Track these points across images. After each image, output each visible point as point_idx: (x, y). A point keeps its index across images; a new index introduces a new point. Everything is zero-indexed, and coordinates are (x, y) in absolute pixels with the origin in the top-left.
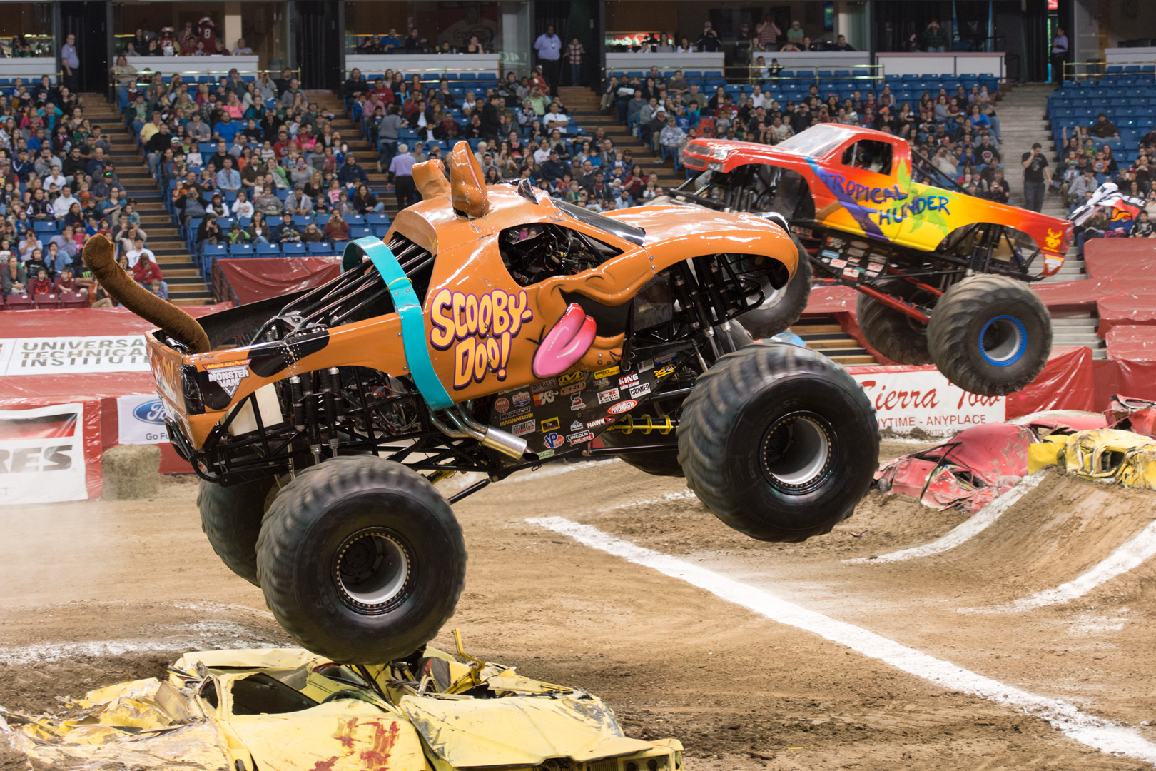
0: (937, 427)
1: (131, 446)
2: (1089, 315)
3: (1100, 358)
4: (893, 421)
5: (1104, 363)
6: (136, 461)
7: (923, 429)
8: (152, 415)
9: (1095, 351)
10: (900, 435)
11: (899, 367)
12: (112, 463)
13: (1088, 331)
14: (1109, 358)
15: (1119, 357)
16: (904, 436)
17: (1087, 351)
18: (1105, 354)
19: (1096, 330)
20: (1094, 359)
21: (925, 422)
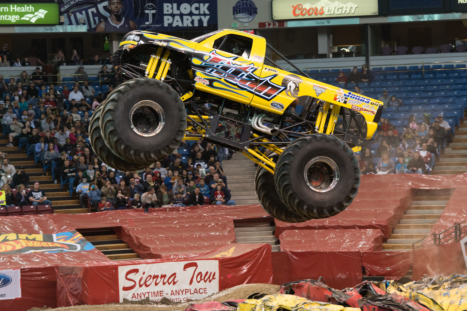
0: (177, 296)
2: (269, 224)
3: (276, 251)
4: (150, 294)
5: (279, 253)
7: (169, 298)
9: (273, 246)
10: (154, 302)
11: (153, 260)
13: (269, 234)
14: (282, 251)
15: (288, 250)
16: (157, 303)
17: (268, 246)
18: (279, 248)
19: (274, 233)
20: (272, 251)
21: (170, 294)
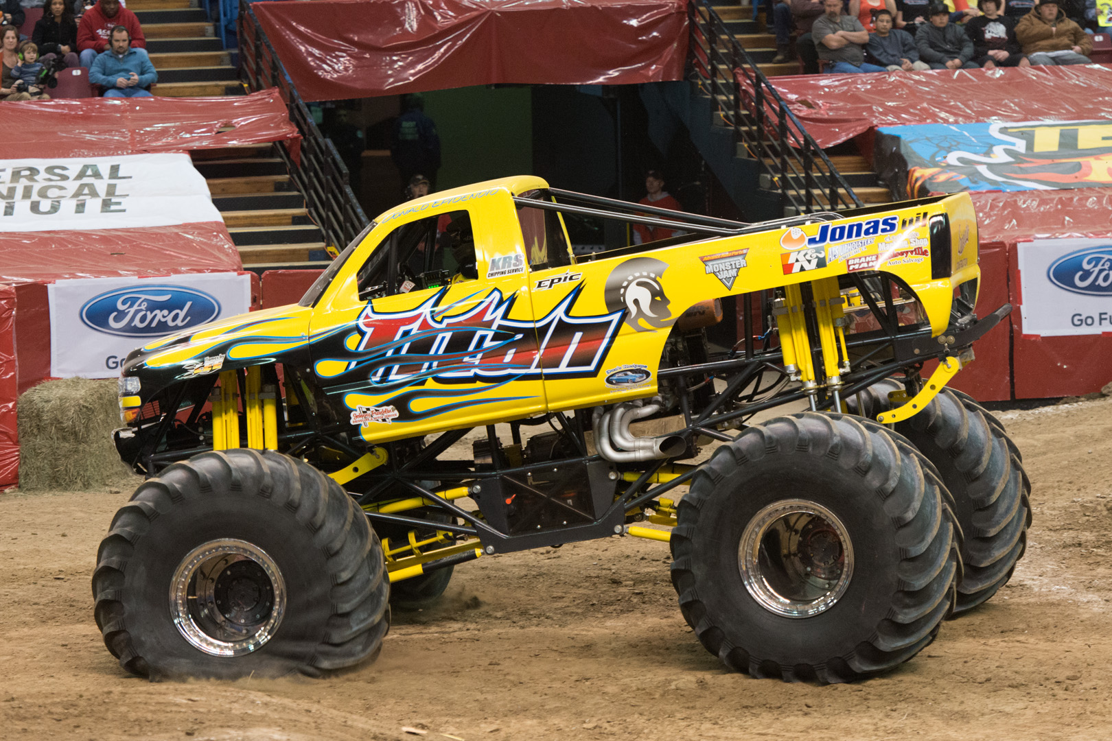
1: (76, 382)
6: (86, 411)
8: (116, 319)
12: (38, 416)
